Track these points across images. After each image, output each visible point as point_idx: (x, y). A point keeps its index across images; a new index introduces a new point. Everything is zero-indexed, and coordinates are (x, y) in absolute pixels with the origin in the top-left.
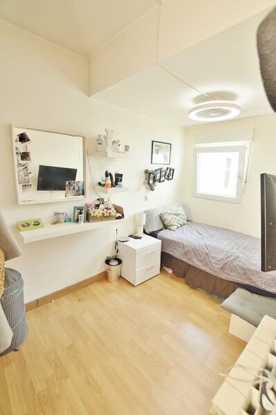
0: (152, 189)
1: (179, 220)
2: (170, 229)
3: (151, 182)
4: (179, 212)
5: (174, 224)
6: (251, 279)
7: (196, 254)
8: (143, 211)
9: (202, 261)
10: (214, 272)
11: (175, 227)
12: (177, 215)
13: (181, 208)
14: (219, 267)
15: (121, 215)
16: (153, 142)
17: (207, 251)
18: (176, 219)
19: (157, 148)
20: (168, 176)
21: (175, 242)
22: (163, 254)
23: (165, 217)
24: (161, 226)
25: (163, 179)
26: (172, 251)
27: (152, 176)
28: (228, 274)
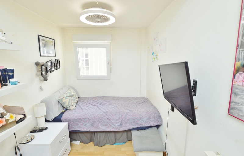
0: (45, 79)
1: (74, 100)
2: (70, 110)
3: (44, 73)
4: (72, 94)
5: (73, 104)
6: (138, 123)
7: (100, 122)
8: (39, 102)
9: (106, 125)
10: (116, 129)
11: (73, 107)
12: (72, 96)
13: (72, 90)
14: (119, 124)
15: (23, 116)
16: (39, 36)
17: (107, 117)
18: (72, 100)
19: (44, 42)
20: (57, 66)
21: (80, 119)
22: (71, 133)
23: (64, 101)
24: (62, 110)
25: (53, 69)
26: (79, 127)
27: (44, 67)
28: (125, 126)
